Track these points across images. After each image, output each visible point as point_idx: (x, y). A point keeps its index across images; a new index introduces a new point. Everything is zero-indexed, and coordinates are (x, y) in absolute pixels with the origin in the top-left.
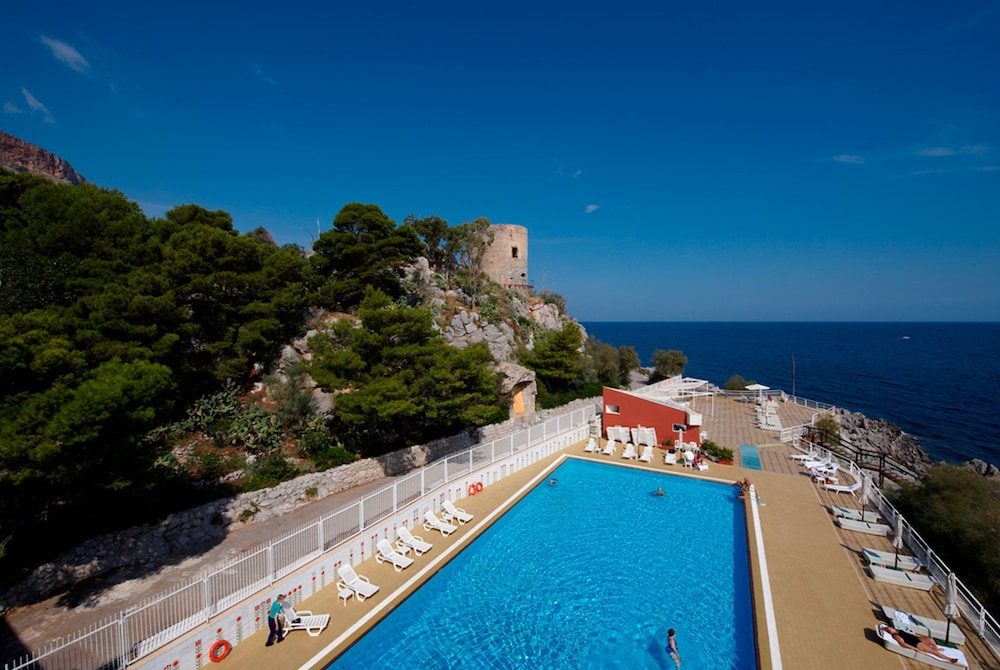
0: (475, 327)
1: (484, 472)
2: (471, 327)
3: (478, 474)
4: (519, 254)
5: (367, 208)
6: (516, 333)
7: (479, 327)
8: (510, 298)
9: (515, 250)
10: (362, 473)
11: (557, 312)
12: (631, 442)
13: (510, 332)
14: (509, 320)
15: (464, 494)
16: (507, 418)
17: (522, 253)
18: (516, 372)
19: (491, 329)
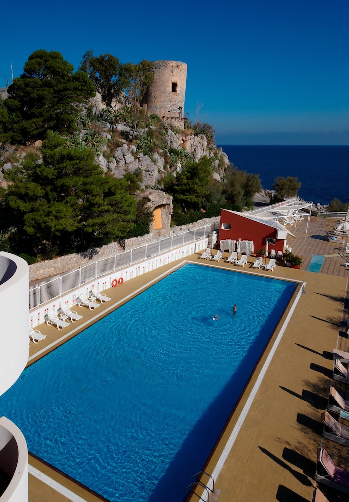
0: (132, 158)
1: (124, 271)
2: (130, 158)
3: (120, 272)
4: (178, 89)
5: (50, 56)
6: (166, 162)
7: (136, 158)
8: (166, 129)
9: (174, 85)
10: (41, 271)
11: (205, 143)
12: (236, 251)
13: (161, 162)
14: (161, 151)
15: (108, 286)
16: (148, 233)
17: (181, 88)
18: (158, 197)
19: (146, 160)
